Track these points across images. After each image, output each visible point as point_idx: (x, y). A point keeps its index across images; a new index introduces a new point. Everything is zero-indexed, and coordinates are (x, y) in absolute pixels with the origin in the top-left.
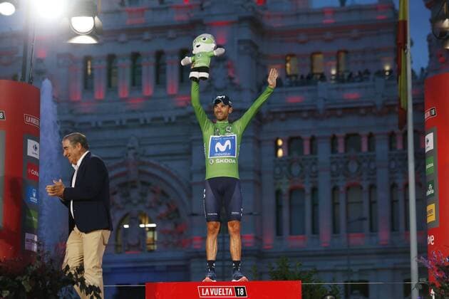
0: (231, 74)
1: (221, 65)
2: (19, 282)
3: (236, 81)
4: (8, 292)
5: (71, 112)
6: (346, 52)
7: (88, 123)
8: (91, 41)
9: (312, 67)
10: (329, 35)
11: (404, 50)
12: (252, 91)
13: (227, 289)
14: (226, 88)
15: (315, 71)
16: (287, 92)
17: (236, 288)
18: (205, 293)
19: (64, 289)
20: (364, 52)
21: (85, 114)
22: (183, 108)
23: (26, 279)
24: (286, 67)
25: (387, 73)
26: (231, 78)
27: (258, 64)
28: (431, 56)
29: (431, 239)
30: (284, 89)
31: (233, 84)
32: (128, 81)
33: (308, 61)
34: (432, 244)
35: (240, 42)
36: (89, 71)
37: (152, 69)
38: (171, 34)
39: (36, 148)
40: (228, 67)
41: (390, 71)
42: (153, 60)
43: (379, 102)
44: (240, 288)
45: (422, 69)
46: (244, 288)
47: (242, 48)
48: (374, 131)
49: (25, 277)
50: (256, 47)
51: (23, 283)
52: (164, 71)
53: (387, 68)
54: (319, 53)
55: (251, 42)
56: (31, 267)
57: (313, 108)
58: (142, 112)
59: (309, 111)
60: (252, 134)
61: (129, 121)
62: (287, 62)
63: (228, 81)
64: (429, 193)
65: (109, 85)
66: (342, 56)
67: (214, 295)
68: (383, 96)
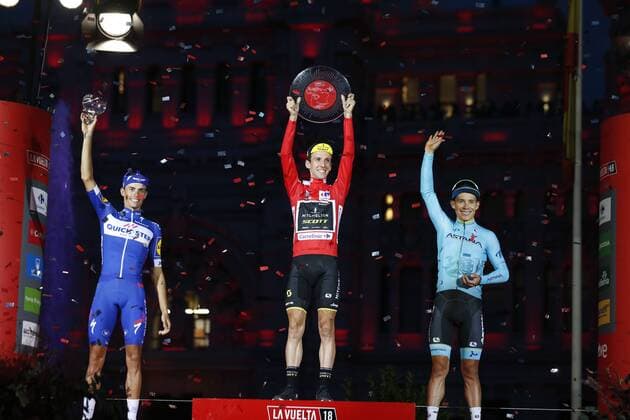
2: (12, 392)
6: (488, 74)
8: (127, 48)
9: (439, 95)
11: (573, 77)
13: (309, 412)
15: (443, 100)
17: (322, 411)
18: (276, 416)
22: (253, 146)
23: (21, 389)
24: (401, 92)
25: (546, 107)
29: (603, 350)
30: (398, 124)
32: (176, 105)
34: (605, 356)
35: (337, 55)
36: (121, 88)
37: (211, 89)
39: (43, 200)
42: (212, 76)
44: (328, 410)
46: (333, 411)
49: (21, 386)
51: (17, 394)
53: (546, 99)
54: (450, 74)
56: (30, 372)
62: (404, 84)
64: (602, 283)
65: (149, 109)
66: (483, 79)
67: (290, 419)
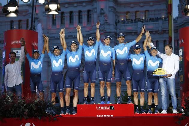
0: (106, 19)
1: (103, 16)
2: (32, 106)
3: (108, 21)
4: (27, 110)
5: (48, 33)
6: (148, 11)
7: (54, 37)
9: (136, 16)
10: (142, 5)
12: (114, 25)
13: (107, 107)
14: (104, 24)
15: (137, 18)
16: (126, 25)
17: (110, 107)
18: (99, 108)
19: (48, 109)
20: (155, 11)
21: (53, 34)
22: (89, 31)
23: (34, 106)
24: (126, 16)
25: (163, 19)
26: (106, 20)
27: (116, 15)
28: (179, 12)
29: (181, 88)
30: (125, 24)
31: (107, 23)
32: (68, 22)
33: (134, 14)
35: (109, 7)
36: (54, 18)
37: (77, 17)
38: (84, 4)
40: (105, 16)
41: (165, 18)
42: (77, 14)
43: (160, 29)
45: (176, 17)
46: (113, 107)
47: (110, 9)
48: (158, 40)
50: (115, 9)
52: (82, 18)
53: (163, 17)
54: (138, 11)
55: (113, 7)
56: (36, 101)
57: (136, 31)
58: (73, 33)
59: (134, 32)
60: (114, 41)
61: (69, 36)
62: (127, 14)
63: (105, 22)
65: (62, 23)
66: (147, 12)
67: (102, 109)
68: (162, 27)
